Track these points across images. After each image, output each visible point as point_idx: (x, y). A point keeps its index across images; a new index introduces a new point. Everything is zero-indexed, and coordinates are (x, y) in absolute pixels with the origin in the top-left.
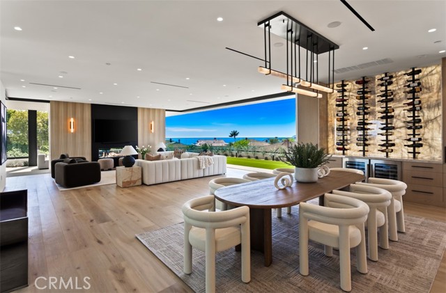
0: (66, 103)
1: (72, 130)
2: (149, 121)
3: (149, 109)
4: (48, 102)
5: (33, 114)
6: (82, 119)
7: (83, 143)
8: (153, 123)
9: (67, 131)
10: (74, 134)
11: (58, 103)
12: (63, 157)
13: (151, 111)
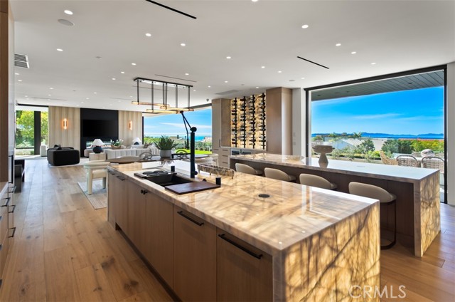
0: (61, 108)
1: (65, 128)
2: (128, 121)
3: (128, 112)
4: (47, 106)
5: (37, 114)
6: (73, 120)
7: (74, 137)
8: (131, 122)
9: (61, 128)
10: (67, 130)
11: (55, 107)
12: (56, 146)
13: (130, 114)
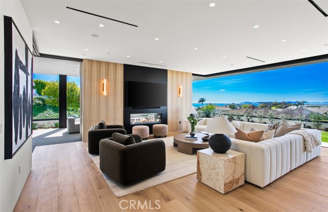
1: (105, 93)
2: (178, 84)
3: (178, 72)
5: (63, 79)
6: (115, 81)
7: (115, 108)
8: (181, 87)
9: (99, 94)
10: (107, 97)
11: (91, 62)
13: (179, 75)
